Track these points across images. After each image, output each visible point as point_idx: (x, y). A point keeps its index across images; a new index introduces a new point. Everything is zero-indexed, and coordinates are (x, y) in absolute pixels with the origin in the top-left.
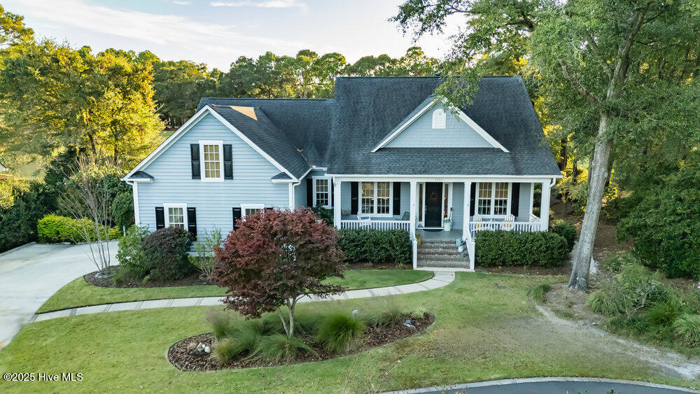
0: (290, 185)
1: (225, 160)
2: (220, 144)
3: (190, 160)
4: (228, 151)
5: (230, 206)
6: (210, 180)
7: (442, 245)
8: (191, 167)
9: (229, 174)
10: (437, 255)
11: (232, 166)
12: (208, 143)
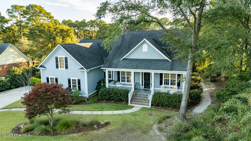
0: (85, 72)
1: (65, 62)
2: (64, 57)
3: (55, 62)
4: (66, 59)
5: (67, 78)
6: (61, 69)
7: (143, 96)
8: (56, 64)
9: (67, 67)
10: (140, 100)
11: (67, 64)
12: (61, 56)
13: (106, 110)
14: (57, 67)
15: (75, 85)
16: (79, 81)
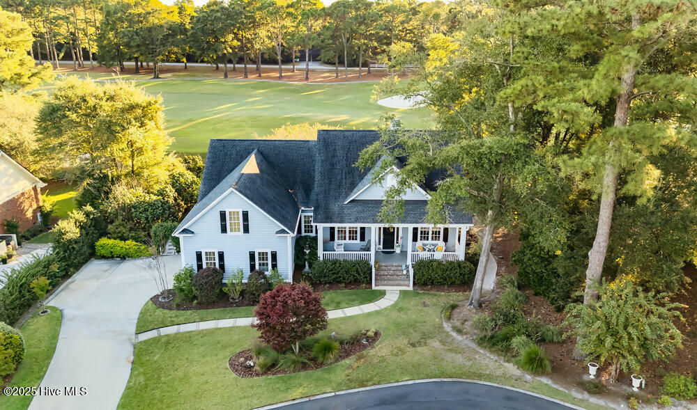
0: (288, 237)
1: (243, 221)
2: (240, 210)
3: (220, 221)
4: (245, 215)
5: (247, 250)
6: (233, 233)
7: (393, 268)
8: (220, 225)
9: (246, 230)
10: (389, 276)
11: (248, 225)
12: (232, 210)
13: (346, 306)
14: (224, 230)
15: (265, 262)
16: (274, 255)
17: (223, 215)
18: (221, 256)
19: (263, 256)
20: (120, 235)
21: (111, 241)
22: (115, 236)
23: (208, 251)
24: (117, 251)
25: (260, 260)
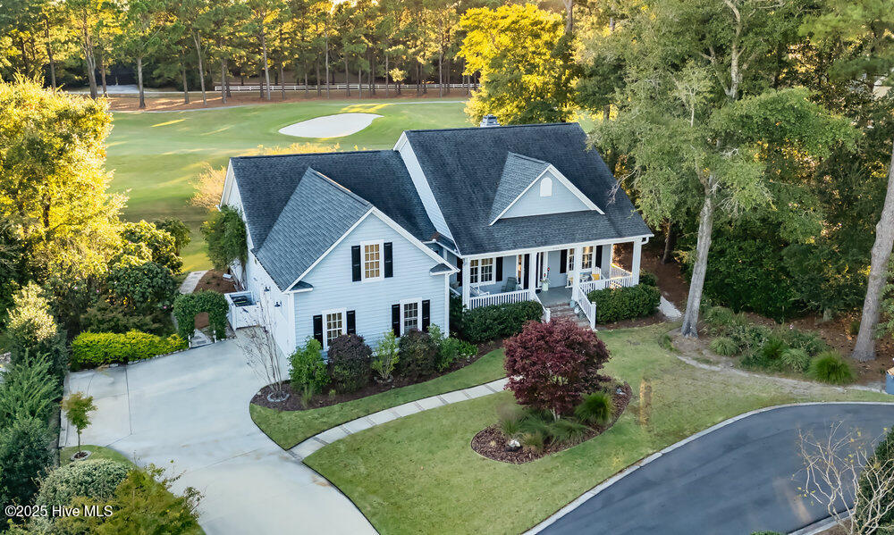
1: (385, 258)
2: (381, 242)
3: (351, 263)
4: (388, 248)
5: (389, 303)
6: (370, 279)
8: (351, 269)
9: (389, 273)
11: (391, 263)
12: (369, 243)
14: (357, 276)
15: (413, 318)
16: (426, 305)
17: (356, 252)
18: (351, 317)
19: (411, 308)
20: (112, 323)
21: (102, 336)
22: (105, 326)
23: (331, 312)
24: (117, 351)
25: (406, 316)
